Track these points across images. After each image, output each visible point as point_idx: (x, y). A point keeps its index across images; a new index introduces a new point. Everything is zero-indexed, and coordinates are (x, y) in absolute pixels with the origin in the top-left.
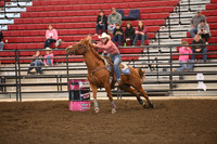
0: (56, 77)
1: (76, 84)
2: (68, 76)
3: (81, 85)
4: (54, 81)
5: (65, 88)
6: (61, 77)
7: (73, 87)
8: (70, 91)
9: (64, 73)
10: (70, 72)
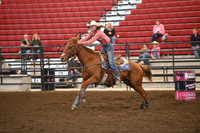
0: (162, 68)
1: (182, 75)
2: (173, 68)
3: (187, 76)
4: (161, 72)
5: (171, 79)
6: (168, 68)
7: (178, 78)
8: (176, 82)
9: (171, 64)
10: (176, 64)
